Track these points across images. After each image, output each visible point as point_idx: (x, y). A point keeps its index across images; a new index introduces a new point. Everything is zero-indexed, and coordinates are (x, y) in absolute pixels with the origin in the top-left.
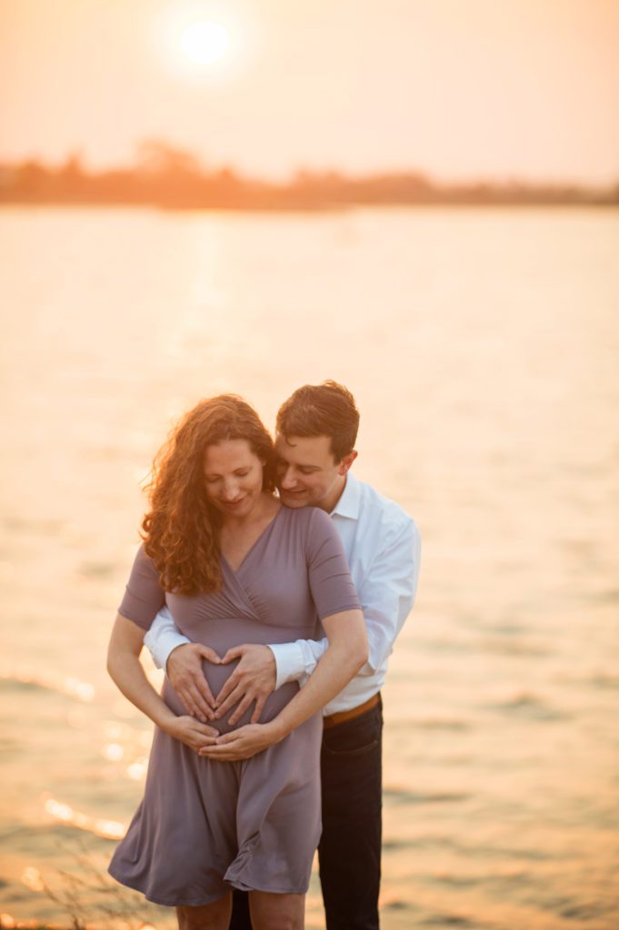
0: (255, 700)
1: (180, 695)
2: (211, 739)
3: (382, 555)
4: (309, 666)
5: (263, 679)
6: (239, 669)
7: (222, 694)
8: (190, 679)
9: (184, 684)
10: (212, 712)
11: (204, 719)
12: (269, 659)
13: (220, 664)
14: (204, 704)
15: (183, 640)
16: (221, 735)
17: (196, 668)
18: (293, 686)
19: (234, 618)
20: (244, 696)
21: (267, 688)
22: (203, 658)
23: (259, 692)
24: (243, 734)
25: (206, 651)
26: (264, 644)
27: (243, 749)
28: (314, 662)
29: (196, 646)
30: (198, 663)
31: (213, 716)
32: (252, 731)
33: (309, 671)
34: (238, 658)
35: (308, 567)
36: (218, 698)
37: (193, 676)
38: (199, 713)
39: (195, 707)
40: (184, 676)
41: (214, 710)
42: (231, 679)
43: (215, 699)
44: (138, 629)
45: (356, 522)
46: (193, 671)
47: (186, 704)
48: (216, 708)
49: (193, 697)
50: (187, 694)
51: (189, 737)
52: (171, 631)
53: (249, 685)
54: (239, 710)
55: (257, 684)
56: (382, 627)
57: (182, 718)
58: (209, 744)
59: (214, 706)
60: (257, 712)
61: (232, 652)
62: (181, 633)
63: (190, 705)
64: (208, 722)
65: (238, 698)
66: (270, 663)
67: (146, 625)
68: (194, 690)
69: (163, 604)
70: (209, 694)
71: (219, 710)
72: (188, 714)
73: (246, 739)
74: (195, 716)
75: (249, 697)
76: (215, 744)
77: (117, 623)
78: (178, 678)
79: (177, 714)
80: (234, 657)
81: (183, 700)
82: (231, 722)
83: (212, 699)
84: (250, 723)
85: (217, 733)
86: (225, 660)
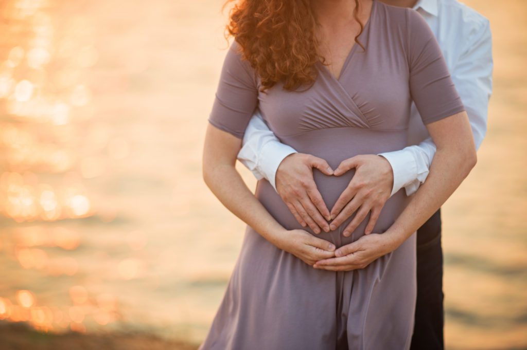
0: (371, 212)
1: (290, 206)
2: (329, 253)
4: (422, 174)
5: (380, 191)
6: (356, 181)
7: (337, 205)
8: (302, 191)
9: (297, 195)
10: (327, 224)
11: (317, 231)
12: (386, 170)
13: (333, 175)
14: (318, 217)
15: (289, 150)
16: (337, 248)
17: (309, 180)
18: (404, 197)
19: (342, 126)
20: (359, 208)
21: (383, 200)
22: (314, 169)
23: (376, 204)
24: (364, 247)
25: (319, 162)
26: (375, 153)
27: (363, 261)
28: (427, 170)
29: (308, 157)
30: (310, 175)
31: (327, 228)
32: (372, 243)
33: (422, 179)
34: (353, 170)
36: (333, 211)
37: (306, 187)
38: (312, 225)
39: (308, 219)
40: (296, 189)
41: (329, 222)
42: (346, 192)
43: (330, 211)
44: (236, 140)
46: (306, 184)
47: (297, 215)
48: (332, 220)
49: (306, 209)
50: (299, 206)
51: (303, 252)
52: (273, 140)
53: (367, 197)
54: (355, 222)
55: (375, 197)
57: (294, 232)
58: (326, 258)
59: (329, 218)
60: (372, 223)
61: (346, 164)
62: (281, 141)
63: (302, 217)
64: (322, 235)
65: (354, 211)
66: (387, 174)
67: (240, 132)
68: (307, 202)
69: (256, 109)
70: (323, 207)
71: (334, 222)
72: (299, 227)
73: (368, 251)
74: (307, 229)
75: (365, 210)
76: (334, 257)
77: (210, 135)
78: (289, 190)
79: (288, 228)
80: (348, 169)
81: (294, 211)
82: (346, 233)
83: (327, 212)
84: (364, 234)
85: (334, 247)
86: (337, 172)
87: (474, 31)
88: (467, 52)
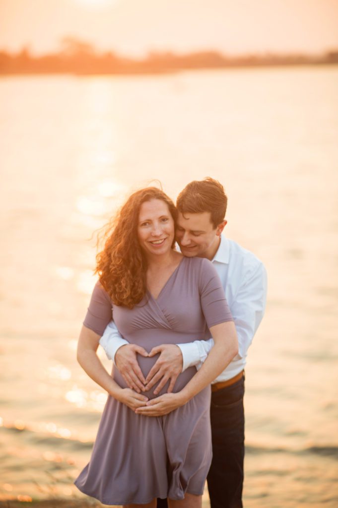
0: (170, 379)
1: (123, 376)
2: (143, 403)
3: (245, 286)
4: (202, 357)
5: (175, 366)
6: (160, 360)
7: (149, 375)
8: (129, 367)
9: (126, 369)
10: (143, 387)
11: (139, 391)
12: (178, 354)
13: (148, 357)
14: (138, 382)
15: (124, 342)
16: (149, 400)
17: (133, 360)
18: (193, 370)
19: (155, 328)
20: (163, 376)
21: (177, 371)
22: (137, 354)
23: (172, 374)
24: (163, 400)
25: (139, 349)
26: (174, 344)
27: (163, 409)
28: (206, 355)
29: (133, 346)
30: (134, 357)
31: (144, 389)
32: (169, 398)
33: (202, 360)
34: (159, 353)
35: (200, 295)
36: (147, 378)
37: (131, 364)
38: (136, 387)
39: (133, 384)
40: (126, 365)
41: (145, 385)
42: (155, 367)
43: (145, 379)
44: (96, 335)
45: (227, 265)
46: (131, 362)
47: (127, 382)
48: (146, 384)
49: (132, 377)
50: (128, 376)
51: (130, 402)
52: (117, 336)
53: (166, 370)
54: (160, 385)
55: (171, 369)
56: (246, 330)
57: (126, 390)
58: (142, 406)
59: (145, 383)
60: (171, 386)
61: (155, 350)
62: (123, 338)
63: (130, 383)
64: (141, 393)
65: (160, 377)
66: (179, 356)
67: (101, 334)
68: (132, 373)
69: (110, 319)
70: (141, 376)
71: (148, 385)
72: (129, 387)
73: (165, 402)
74: (133, 389)
75: (166, 377)
76: (146, 406)
78: (122, 366)
79: (123, 388)
80: (156, 352)
81: (125, 379)
82: (155, 392)
83: (143, 379)
84: (167, 392)
85: (147, 399)
86: (151, 354)
87: (249, 272)
88: (245, 284)
